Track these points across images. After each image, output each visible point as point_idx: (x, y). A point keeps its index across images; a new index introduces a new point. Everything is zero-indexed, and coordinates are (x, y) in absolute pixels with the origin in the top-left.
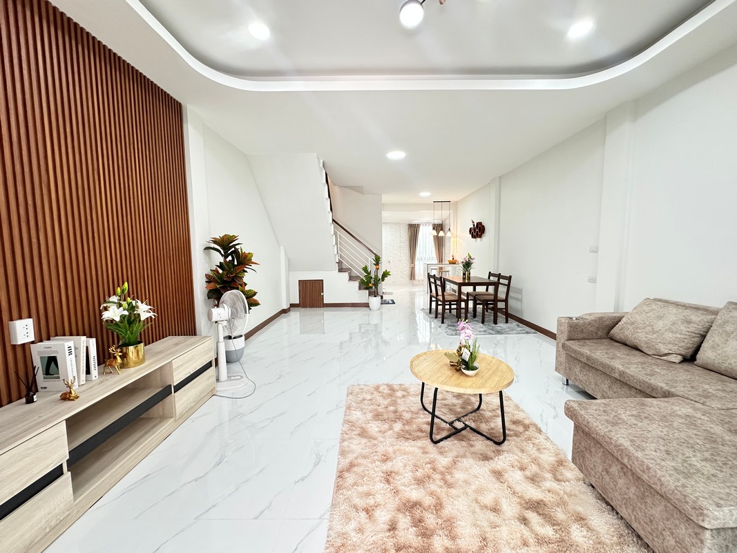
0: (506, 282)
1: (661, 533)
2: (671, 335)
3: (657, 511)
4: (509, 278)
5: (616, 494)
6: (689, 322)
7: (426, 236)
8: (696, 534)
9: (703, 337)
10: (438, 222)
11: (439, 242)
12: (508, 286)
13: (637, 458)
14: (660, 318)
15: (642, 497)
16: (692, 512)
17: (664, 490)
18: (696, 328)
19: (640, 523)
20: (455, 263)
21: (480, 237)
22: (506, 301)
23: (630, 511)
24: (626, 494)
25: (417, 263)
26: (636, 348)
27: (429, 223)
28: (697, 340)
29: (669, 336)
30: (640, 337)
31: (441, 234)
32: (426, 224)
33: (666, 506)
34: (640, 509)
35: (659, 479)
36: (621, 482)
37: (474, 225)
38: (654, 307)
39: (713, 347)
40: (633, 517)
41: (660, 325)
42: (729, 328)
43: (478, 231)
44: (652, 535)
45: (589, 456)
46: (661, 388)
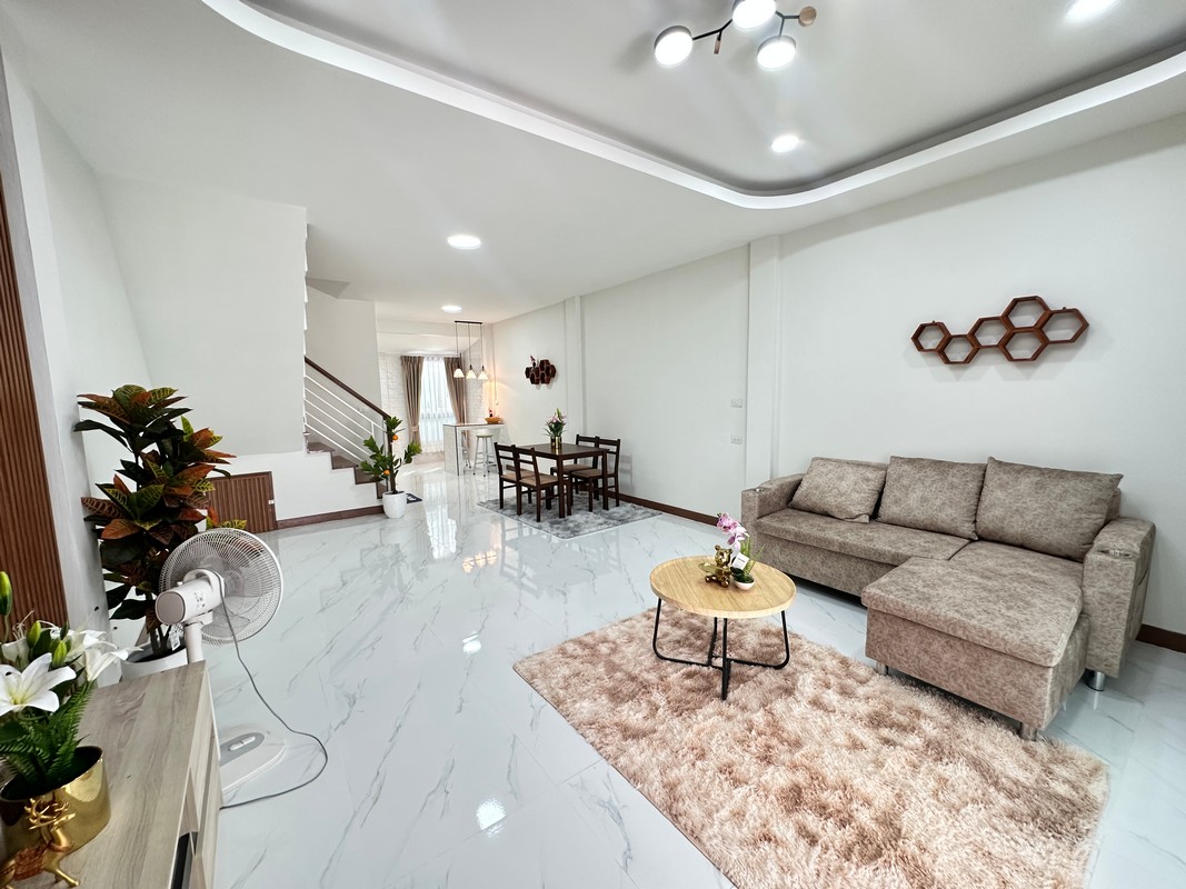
0: (614, 449)
1: (1001, 689)
2: (857, 495)
3: (995, 669)
4: (617, 443)
5: (941, 671)
6: (868, 480)
7: (434, 377)
8: (1041, 676)
9: (881, 493)
10: (453, 354)
11: (458, 389)
12: (617, 453)
13: (974, 627)
14: (841, 478)
15: (976, 664)
16: (1041, 658)
17: (1009, 646)
18: (875, 485)
19: (974, 689)
20: (496, 423)
21: (548, 383)
22: (615, 475)
23: (960, 681)
24: (954, 666)
25: (421, 424)
26: (826, 514)
27: (438, 356)
28: (876, 497)
29: (855, 496)
30: (831, 502)
31: (458, 373)
32: (433, 357)
33: (1005, 663)
34: (974, 675)
35: (1003, 639)
36: (946, 657)
37: (534, 364)
38: (830, 467)
39: (896, 502)
40: (965, 686)
41: (844, 486)
42: (905, 482)
43: (542, 373)
44: (990, 695)
45: (897, 643)
46: (889, 552)
